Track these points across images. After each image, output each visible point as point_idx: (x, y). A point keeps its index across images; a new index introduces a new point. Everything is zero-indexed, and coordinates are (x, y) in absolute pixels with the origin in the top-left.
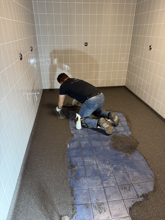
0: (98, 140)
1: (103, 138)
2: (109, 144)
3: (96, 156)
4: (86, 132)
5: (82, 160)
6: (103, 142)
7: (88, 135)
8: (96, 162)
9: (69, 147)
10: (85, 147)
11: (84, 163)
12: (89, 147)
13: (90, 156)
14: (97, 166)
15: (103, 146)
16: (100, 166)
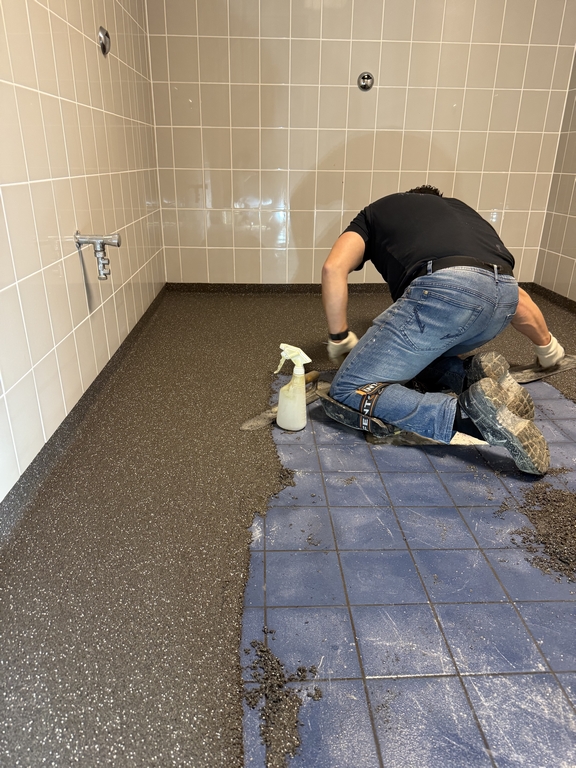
0: (444, 511)
1: (469, 497)
2: (519, 540)
3: (448, 616)
4: (366, 464)
5: (343, 637)
6: (478, 525)
7: (379, 480)
8: (451, 656)
9: (264, 538)
10: (365, 547)
11: (360, 660)
12: (390, 546)
13: (404, 610)
14: (464, 688)
15: (481, 550)
16: (488, 693)
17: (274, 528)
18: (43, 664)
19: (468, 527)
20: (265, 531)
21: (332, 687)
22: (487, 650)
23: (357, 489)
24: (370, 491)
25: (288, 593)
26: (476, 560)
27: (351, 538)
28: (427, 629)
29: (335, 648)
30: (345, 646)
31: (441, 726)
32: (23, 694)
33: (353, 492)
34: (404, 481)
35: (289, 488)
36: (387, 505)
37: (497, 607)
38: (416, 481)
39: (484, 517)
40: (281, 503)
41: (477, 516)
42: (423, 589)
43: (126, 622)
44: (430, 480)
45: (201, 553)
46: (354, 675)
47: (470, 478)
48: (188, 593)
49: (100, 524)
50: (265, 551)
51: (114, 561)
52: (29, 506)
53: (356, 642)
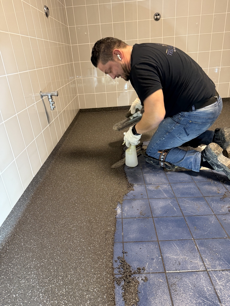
0: (198, 199)
1: (209, 192)
3: (201, 244)
4: (164, 180)
5: (156, 254)
6: (214, 205)
7: (170, 187)
8: (203, 262)
9: (122, 213)
10: (164, 215)
11: (164, 264)
12: (175, 215)
13: (182, 242)
14: (209, 276)
15: (215, 215)
16: (220, 278)
17: (126, 208)
18: (34, 267)
19: (209, 205)
20: (122, 210)
21: (152, 276)
22: (219, 259)
23: (160, 191)
24: (166, 191)
25: (133, 236)
26: (213, 220)
27: (158, 212)
28: (192, 250)
29: (153, 259)
30: (157, 258)
31: (200, 293)
32: (27, 279)
33: (159, 192)
34: (181, 187)
35: (132, 192)
36: (174, 197)
37: (223, 240)
38: (186, 187)
39: (216, 201)
40: (128, 198)
41: (213, 200)
42: (190, 233)
43: (67, 250)
44: (192, 186)
45: (96, 220)
46: (161, 271)
47: (210, 184)
48: (91, 237)
49: (56, 209)
50: (122, 218)
51: (62, 224)
52: (28, 203)
53: (162, 256)
